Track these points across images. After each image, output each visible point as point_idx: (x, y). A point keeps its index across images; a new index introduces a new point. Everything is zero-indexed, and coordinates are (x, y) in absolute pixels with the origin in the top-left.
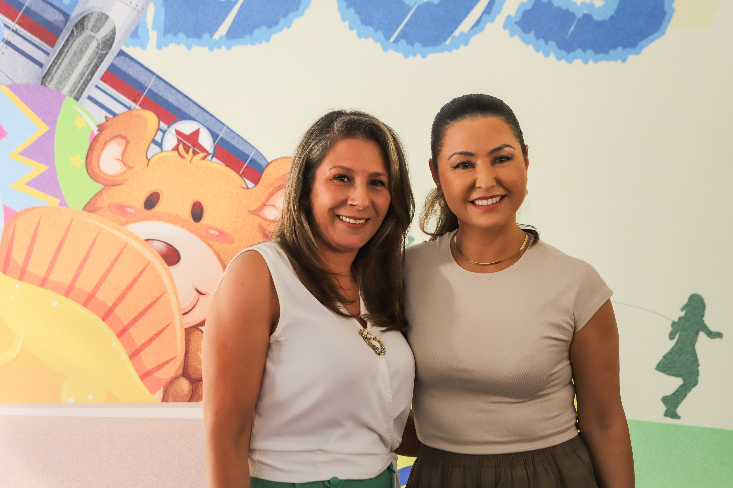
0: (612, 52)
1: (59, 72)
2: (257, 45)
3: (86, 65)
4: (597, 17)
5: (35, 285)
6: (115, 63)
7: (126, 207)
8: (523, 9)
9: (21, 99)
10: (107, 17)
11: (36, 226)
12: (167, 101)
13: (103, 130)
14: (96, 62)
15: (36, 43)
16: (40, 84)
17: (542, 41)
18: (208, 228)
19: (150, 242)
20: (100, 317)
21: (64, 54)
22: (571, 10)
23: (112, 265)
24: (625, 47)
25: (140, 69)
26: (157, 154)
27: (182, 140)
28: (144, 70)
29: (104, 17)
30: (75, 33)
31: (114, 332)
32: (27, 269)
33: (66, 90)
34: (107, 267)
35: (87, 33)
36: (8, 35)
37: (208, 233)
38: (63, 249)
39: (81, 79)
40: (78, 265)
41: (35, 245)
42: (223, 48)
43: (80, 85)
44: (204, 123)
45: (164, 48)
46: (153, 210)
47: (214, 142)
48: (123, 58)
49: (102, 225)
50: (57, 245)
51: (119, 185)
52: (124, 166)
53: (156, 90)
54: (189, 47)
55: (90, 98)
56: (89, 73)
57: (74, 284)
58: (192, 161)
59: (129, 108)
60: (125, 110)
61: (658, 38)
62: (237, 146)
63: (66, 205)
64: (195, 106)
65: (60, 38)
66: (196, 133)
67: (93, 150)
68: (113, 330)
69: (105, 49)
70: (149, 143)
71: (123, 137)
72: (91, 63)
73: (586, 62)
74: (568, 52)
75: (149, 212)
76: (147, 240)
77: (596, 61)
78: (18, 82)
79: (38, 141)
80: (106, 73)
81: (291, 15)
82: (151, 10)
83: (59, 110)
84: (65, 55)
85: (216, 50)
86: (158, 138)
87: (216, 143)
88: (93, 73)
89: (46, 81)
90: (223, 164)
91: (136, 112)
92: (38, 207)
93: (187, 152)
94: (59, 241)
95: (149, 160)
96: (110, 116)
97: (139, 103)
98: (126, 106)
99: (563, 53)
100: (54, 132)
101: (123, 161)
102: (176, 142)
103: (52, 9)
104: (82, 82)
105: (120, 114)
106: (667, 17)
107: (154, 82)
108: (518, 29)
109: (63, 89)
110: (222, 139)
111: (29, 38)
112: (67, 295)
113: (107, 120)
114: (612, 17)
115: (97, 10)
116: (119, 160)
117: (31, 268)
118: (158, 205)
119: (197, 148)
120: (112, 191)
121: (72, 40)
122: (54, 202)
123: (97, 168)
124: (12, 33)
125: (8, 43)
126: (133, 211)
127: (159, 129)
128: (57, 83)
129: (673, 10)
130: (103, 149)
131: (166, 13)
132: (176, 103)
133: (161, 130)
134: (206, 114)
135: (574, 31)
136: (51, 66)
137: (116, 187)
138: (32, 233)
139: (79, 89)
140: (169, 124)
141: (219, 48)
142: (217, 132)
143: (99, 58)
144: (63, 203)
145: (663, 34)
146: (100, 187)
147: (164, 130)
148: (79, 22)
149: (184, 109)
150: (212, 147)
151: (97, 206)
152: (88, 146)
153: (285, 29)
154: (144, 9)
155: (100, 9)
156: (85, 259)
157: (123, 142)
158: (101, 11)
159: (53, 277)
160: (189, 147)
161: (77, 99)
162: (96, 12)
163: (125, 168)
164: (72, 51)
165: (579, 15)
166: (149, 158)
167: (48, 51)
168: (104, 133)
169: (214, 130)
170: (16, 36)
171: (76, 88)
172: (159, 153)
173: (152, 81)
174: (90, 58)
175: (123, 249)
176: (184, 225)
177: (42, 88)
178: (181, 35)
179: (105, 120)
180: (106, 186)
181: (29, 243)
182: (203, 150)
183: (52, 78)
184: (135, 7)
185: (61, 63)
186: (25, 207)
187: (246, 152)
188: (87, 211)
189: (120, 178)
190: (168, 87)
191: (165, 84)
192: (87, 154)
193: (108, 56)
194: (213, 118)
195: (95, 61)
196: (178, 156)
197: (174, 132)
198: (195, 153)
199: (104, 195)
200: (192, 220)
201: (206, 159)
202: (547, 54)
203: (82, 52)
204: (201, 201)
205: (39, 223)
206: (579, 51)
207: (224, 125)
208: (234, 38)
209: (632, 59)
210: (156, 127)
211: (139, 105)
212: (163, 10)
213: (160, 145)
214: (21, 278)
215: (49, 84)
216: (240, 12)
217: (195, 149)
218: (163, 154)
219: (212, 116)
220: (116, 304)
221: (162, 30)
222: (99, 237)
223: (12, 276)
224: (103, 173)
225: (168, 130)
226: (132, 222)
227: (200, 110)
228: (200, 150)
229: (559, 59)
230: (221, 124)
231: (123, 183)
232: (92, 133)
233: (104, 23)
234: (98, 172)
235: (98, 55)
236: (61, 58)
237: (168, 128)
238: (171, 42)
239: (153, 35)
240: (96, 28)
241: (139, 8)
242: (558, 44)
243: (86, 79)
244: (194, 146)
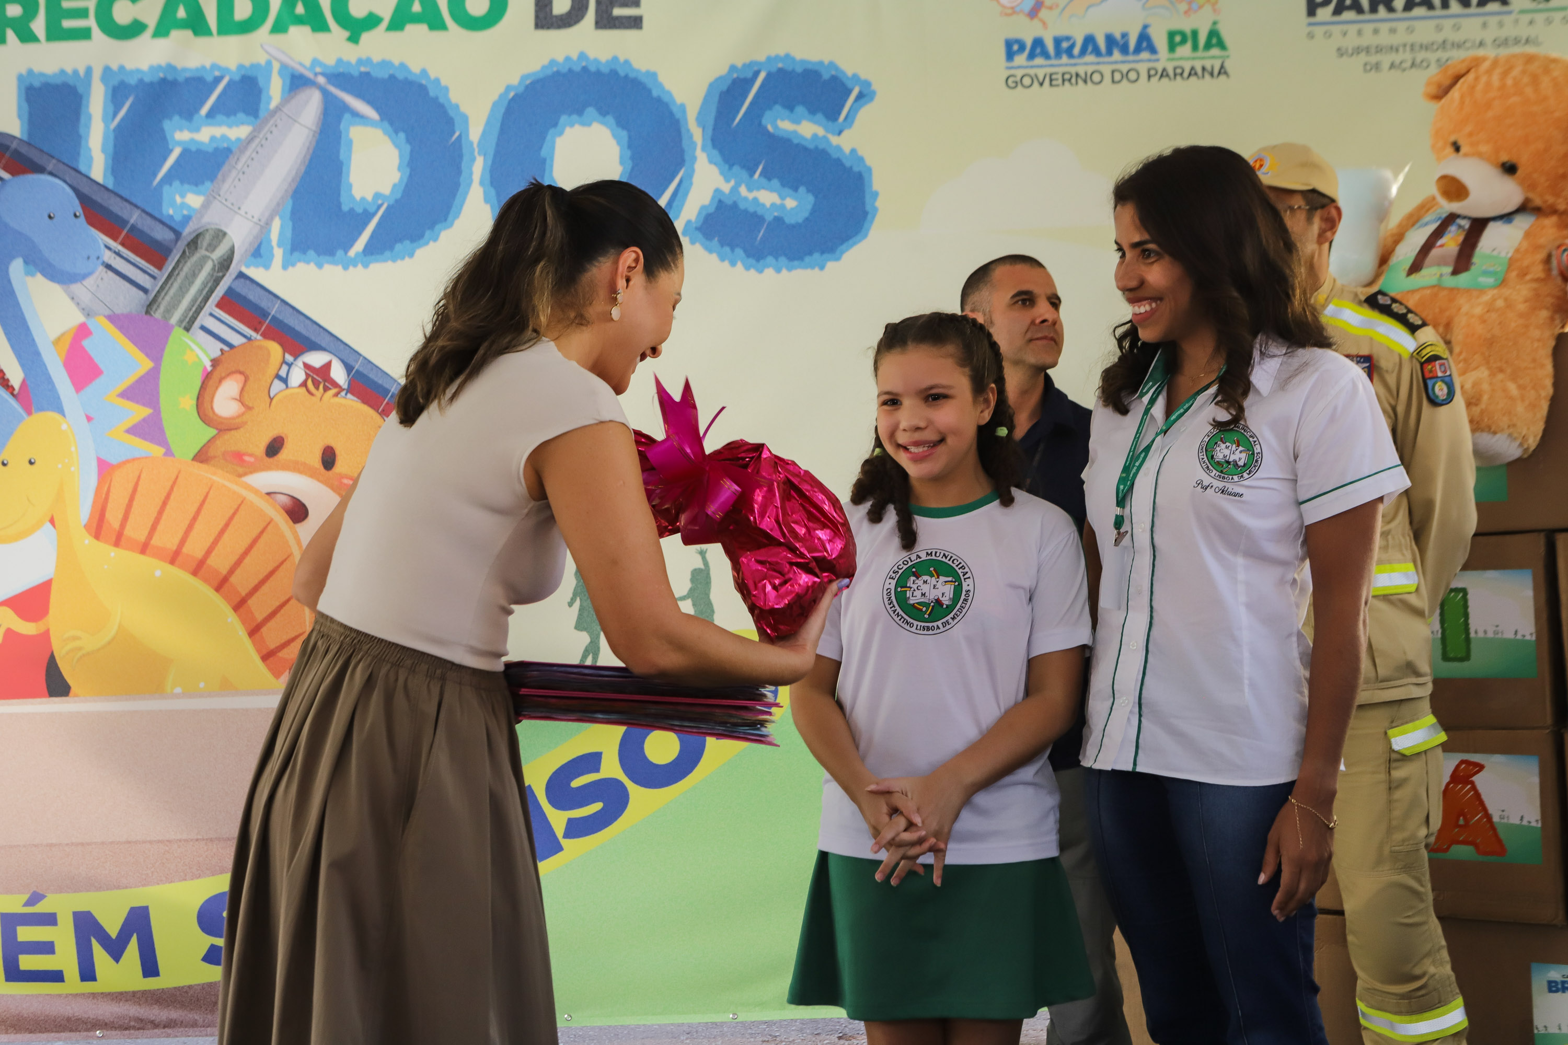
0: (807, 259)
1: (168, 298)
2: (399, 262)
3: (199, 290)
4: (790, 220)
5: (134, 551)
6: (233, 287)
7: (244, 455)
8: (704, 213)
9: (121, 332)
10: (225, 234)
11: (135, 480)
12: (294, 329)
13: (218, 365)
14: (211, 287)
15: (141, 266)
16: (144, 313)
17: (727, 249)
18: (342, 476)
19: (273, 496)
20: (212, 587)
21: (173, 278)
22: (760, 212)
23: (227, 525)
24: (823, 253)
25: (262, 292)
26: (281, 391)
27: (311, 374)
28: (267, 294)
29: (221, 234)
30: (187, 254)
31: (230, 605)
32: (125, 533)
33: (174, 320)
34: (220, 527)
35: (202, 252)
36: (108, 257)
37: (341, 483)
38: (168, 507)
39: (193, 306)
40: (186, 526)
41: (135, 503)
42: (360, 266)
43: (191, 313)
44: (337, 354)
45: (290, 269)
46: (276, 458)
47: (348, 376)
48: (242, 280)
49: (214, 478)
50: (160, 503)
51: (236, 429)
52: (242, 407)
53: (280, 317)
54: (320, 266)
55: (203, 328)
56: (202, 299)
57: (181, 549)
58: (323, 398)
59: (249, 339)
60: (244, 340)
61: (860, 241)
62: (376, 379)
63: (172, 455)
64: (327, 334)
65: (170, 259)
66: (328, 365)
67: (205, 389)
68: (229, 603)
69: (221, 271)
70: (272, 379)
71: (241, 373)
72: (205, 287)
73: (778, 271)
74: (758, 260)
75: (271, 460)
76: (269, 494)
77: (790, 269)
78: (118, 311)
79: (140, 381)
80: (223, 298)
81: (438, 227)
82: (276, 224)
83: (166, 343)
84: (175, 279)
85: (351, 268)
86: (283, 373)
87: (350, 376)
88: (206, 299)
89: (151, 309)
90: (359, 401)
91: (257, 343)
92: (139, 459)
93: (317, 388)
94: (163, 498)
95: (271, 399)
96: (226, 348)
97: (260, 333)
98: (245, 336)
99: (752, 261)
100: (160, 369)
101: (241, 400)
102: (303, 377)
103: (161, 226)
104: (194, 309)
105: (238, 346)
106: (869, 217)
107: (278, 308)
108: (700, 236)
109: (170, 318)
110: (357, 371)
111: (133, 261)
112: (172, 562)
113: (222, 354)
114: (807, 219)
115: (213, 227)
116: (236, 399)
117: (129, 531)
118: (282, 451)
119: (329, 383)
120: (227, 436)
121: (183, 261)
122: (159, 451)
123: (210, 410)
124: (114, 255)
125: (109, 267)
126: (252, 460)
127: (284, 362)
128: (164, 312)
129: (876, 210)
130: (217, 388)
131: (294, 229)
132: (304, 332)
133: (287, 364)
134: (339, 342)
135: (763, 235)
136: (159, 292)
137: (233, 432)
138: (130, 490)
139: (190, 319)
140: (296, 356)
141: (355, 266)
142: (352, 363)
143: (214, 281)
144: (169, 453)
145: (866, 236)
146: (213, 432)
147: (290, 363)
148: (192, 240)
149: (313, 338)
150: (345, 382)
151: (209, 455)
152: (199, 384)
153: (431, 243)
154: (268, 223)
155: (216, 224)
156: (194, 519)
157: (241, 378)
158: (218, 227)
159: (155, 541)
160: (320, 383)
161: (187, 329)
162: (212, 229)
163: (243, 409)
164: (183, 274)
165: (769, 218)
166: (272, 395)
167: (156, 275)
168: (219, 368)
169: (348, 362)
170: (118, 258)
171: (186, 317)
172: (284, 390)
173: (277, 306)
174: (204, 282)
175: (240, 505)
176: (312, 474)
177: (147, 317)
178: (311, 253)
179: (220, 353)
180: (220, 431)
181: (127, 501)
182: (335, 385)
183: (158, 306)
184: (258, 222)
185: (170, 288)
186: (124, 458)
187: (387, 386)
188: (197, 461)
189: (237, 421)
190: (295, 312)
191: (291, 310)
192: (199, 394)
193: (225, 279)
194: (347, 347)
195: (209, 285)
196: (307, 393)
197: (301, 365)
198: (326, 389)
199: (218, 442)
200: (322, 468)
201: (339, 396)
202: (733, 264)
203: (194, 275)
204: (333, 444)
205: (139, 477)
206: (770, 259)
207: (360, 355)
208: (372, 254)
209: (830, 265)
210: (280, 359)
211: (261, 335)
212: (290, 224)
213: (285, 381)
214: (117, 544)
215: (155, 313)
216: (379, 224)
217: (327, 384)
218: (288, 391)
219: (346, 345)
220: (231, 571)
221: (289, 247)
222: (211, 492)
223: (106, 542)
224: (217, 415)
225: (295, 363)
226: (251, 473)
227: (332, 338)
228: (332, 385)
229: (747, 268)
230: (356, 354)
231: (241, 427)
232: (205, 368)
233: (220, 241)
234: (211, 415)
235: (214, 278)
236: (170, 283)
237: (295, 360)
238: (299, 261)
239: (278, 253)
240: (212, 247)
241: (262, 223)
242: (745, 251)
243: (199, 305)
244: (325, 381)
